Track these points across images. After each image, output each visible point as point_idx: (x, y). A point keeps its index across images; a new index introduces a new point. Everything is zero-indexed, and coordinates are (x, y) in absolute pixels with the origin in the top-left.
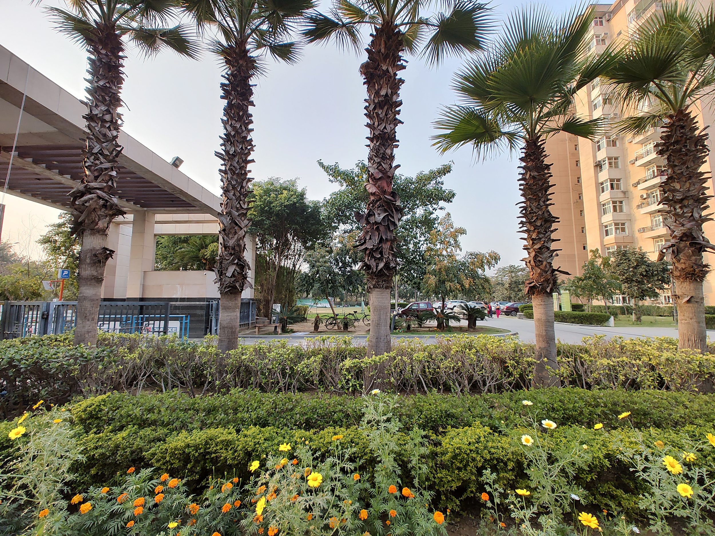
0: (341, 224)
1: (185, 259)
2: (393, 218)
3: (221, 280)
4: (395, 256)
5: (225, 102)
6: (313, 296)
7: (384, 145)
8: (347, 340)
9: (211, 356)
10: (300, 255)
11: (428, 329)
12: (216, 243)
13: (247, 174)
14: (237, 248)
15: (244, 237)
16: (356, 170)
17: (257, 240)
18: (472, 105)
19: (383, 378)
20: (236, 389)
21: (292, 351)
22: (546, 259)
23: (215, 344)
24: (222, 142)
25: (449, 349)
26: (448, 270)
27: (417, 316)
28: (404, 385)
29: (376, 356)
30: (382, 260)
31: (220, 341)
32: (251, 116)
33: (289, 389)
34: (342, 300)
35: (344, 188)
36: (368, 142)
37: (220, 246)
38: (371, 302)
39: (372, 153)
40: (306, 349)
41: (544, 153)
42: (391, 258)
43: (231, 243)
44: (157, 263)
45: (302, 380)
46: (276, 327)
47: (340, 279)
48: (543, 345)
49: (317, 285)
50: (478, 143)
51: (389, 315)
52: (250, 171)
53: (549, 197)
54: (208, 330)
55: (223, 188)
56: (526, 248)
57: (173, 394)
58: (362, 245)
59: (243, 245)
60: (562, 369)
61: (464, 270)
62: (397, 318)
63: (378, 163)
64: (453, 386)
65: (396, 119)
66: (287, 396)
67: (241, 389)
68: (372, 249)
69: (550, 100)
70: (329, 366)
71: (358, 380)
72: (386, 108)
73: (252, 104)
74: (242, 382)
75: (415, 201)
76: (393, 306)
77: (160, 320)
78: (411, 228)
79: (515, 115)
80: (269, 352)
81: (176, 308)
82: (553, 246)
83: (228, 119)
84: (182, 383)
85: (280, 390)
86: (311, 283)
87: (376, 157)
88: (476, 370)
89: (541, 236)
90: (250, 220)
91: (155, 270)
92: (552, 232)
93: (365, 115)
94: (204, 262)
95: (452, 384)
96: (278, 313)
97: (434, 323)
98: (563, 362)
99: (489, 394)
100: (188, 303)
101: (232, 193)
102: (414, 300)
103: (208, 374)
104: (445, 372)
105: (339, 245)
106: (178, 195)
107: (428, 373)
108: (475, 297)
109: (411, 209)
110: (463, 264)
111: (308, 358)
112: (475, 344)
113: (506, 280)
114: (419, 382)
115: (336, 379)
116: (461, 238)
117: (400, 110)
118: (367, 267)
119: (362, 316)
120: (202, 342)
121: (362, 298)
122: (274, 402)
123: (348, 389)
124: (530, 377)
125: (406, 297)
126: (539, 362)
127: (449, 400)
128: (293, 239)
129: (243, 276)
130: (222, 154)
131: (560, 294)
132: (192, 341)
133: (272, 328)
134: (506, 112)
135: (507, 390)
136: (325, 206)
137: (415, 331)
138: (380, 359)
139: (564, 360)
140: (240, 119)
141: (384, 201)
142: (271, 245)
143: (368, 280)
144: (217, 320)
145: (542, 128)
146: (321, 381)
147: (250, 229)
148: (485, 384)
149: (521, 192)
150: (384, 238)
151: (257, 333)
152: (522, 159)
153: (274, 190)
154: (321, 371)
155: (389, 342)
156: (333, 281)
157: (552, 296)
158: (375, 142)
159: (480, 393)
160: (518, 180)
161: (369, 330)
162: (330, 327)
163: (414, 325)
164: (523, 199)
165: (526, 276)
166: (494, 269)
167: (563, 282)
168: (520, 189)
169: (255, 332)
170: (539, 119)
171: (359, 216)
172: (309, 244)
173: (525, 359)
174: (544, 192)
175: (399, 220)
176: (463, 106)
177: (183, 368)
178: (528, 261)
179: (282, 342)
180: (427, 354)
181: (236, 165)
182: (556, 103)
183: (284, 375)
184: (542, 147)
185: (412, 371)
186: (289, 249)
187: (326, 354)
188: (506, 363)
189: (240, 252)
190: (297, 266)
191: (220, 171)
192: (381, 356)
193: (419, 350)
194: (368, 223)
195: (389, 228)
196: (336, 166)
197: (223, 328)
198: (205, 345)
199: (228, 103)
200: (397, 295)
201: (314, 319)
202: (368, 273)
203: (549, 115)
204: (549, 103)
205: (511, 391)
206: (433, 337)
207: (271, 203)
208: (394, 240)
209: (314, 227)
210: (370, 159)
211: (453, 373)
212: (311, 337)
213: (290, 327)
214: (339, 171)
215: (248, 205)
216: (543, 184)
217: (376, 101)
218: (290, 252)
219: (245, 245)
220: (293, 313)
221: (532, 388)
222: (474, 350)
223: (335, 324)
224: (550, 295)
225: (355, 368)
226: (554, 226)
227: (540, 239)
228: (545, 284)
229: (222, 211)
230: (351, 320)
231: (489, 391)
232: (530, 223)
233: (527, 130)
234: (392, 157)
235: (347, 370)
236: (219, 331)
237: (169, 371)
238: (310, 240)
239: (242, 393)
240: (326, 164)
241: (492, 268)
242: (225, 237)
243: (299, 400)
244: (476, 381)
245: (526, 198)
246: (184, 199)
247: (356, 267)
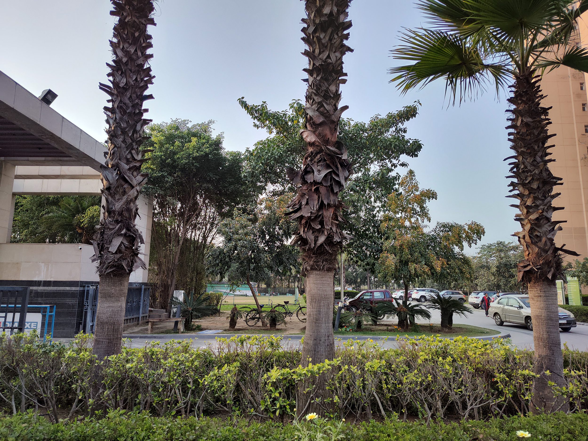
0: (269, 184)
1: (54, 227)
2: (338, 176)
3: (101, 257)
4: (340, 227)
5: (116, 19)
6: (229, 280)
7: (327, 80)
8: (274, 342)
9: (83, 363)
10: (212, 224)
11: (385, 328)
12: (97, 207)
13: (142, 115)
14: (126, 214)
15: (136, 198)
16: (290, 113)
17: (155, 203)
18: (444, 29)
19: (324, 397)
20: (116, 411)
21: (198, 356)
22: (545, 234)
23: (90, 346)
24: (109, 70)
25: (415, 357)
26: (412, 247)
27: (371, 310)
28: (353, 407)
29: (314, 364)
30: (323, 232)
31: (97, 342)
32: (150, 37)
33: (191, 411)
34: (268, 285)
35: (273, 135)
36: (306, 76)
37: (102, 210)
38: (307, 289)
39: (311, 91)
40: (217, 354)
41: (540, 93)
42: (334, 229)
43: (118, 206)
44: (14, 231)
45: (209, 398)
46: (176, 323)
47: (267, 258)
48: (544, 352)
49: (235, 266)
50: (452, 78)
51: (331, 307)
52: (146, 110)
53: (548, 151)
54: (81, 327)
55: (108, 132)
56: (518, 219)
57: (27, 417)
58: (295, 212)
59: (134, 210)
60: (571, 387)
61: (434, 247)
62: (343, 311)
63: (319, 103)
64: (420, 409)
65: (344, 46)
66: (188, 421)
67: (124, 411)
68: (309, 218)
69: (547, 25)
70: (248, 378)
71: (288, 399)
72: (330, 31)
73: (152, 22)
74: (125, 400)
75: (368, 154)
76: (337, 295)
77: (14, 311)
78: (362, 190)
79: (500, 43)
80: (165, 359)
81: (38, 294)
82: (555, 216)
83: (119, 42)
84: (41, 401)
85: (179, 412)
86: (227, 263)
87: (316, 95)
88: (453, 386)
89: (538, 202)
90: (145, 176)
91: (11, 242)
92: (554, 197)
93: (303, 39)
94: (80, 231)
95: (419, 406)
96: (180, 303)
97: (394, 319)
98: (571, 376)
99: (470, 421)
100: (55, 288)
101: (121, 139)
102: (366, 287)
103: (79, 389)
104: (410, 389)
105: (266, 212)
106: (48, 141)
107: (386, 391)
108: (450, 284)
109: (364, 164)
110: (433, 239)
111: (220, 368)
112: (451, 349)
113: (493, 261)
114: (374, 404)
115: (258, 398)
116: (429, 204)
117: (348, 34)
118: (303, 241)
119: (296, 308)
120: (71, 344)
121: (296, 284)
122: (170, 430)
123: (274, 412)
124: (527, 398)
125: (355, 282)
126: (538, 376)
127: (416, 430)
128: (204, 202)
129: (133, 251)
130: (109, 87)
131: (565, 282)
132: (57, 341)
133: (170, 325)
134: (489, 38)
135: (496, 416)
136: (247, 158)
137: (368, 331)
138: (319, 369)
139: (573, 373)
140: (135, 41)
141: (326, 153)
142: (174, 210)
143: (304, 259)
144: (94, 313)
145: (535, 60)
146: (237, 400)
147: (145, 188)
148: (465, 407)
149: (511, 144)
150: (326, 202)
151: (149, 332)
152: (510, 100)
153: (179, 137)
154: (238, 386)
155: (331, 345)
156: (257, 260)
157: (555, 284)
158: (315, 76)
159: (458, 419)
160: (507, 128)
161: (305, 328)
162: (251, 323)
163: (366, 321)
164: (513, 153)
165: (520, 256)
166: (476, 246)
167: (570, 265)
168: (509, 140)
169: (147, 330)
170: (532, 49)
171: (292, 173)
172: (226, 209)
173: (520, 371)
174: (541, 144)
175: (346, 179)
176: (433, 29)
177: (44, 380)
178: (521, 236)
179: (184, 343)
180: (384, 362)
181: (127, 101)
182: (553, 28)
183: (185, 391)
184: (537, 84)
185: (364, 388)
186: (198, 215)
187: (245, 361)
188: (494, 377)
189: (130, 219)
190: (209, 239)
191: (106, 108)
192: (320, 365)
193: (373, 357)
194: (304, 182)
195: (332, 190)
196: (264, 107)
197: (102, 324)
198: (76, 347)
199: (120, 21)
200: (343, 280)
201: (230, 312)
202: (304, 250)
203: (545, 43)
204: (544, 29)
205: (502, 417)
206: (393, 340)
207: (175, 153)
208: (338, 206)
209: (232, 187)
210: (308, 98)
211: (420, 391)
212: (224, 337)
213: (196, 322)
214: (267, 113)
215: (143, 155)
216: (539, 134)
217: (317, 21)
218: (200, 220)
219: (137, 209)
220: (201, 303)
221: (530, 413)
222: (449, 359)
223: (259, 318)
224: (552, 283)
225: (284, 382)
226: (556, 189)
227: (537, 206)
228: (546, 268)
229: (107, 163)
230: (280, 313)
231: (471, 416)
232: (524, 185)
233: (516, 63)
234: (337, 96)
235: (274, 384)
236: (95, 328)
237: (23, 384)
238: (228, 204)
239: (124, 418)
240: (250, 103)
241: (473, 245)
242: (110, 199)
243: (205, 428)
244: (452, 403)
245: (517, 152)
246: (56, 146)
247: (288, 242)
